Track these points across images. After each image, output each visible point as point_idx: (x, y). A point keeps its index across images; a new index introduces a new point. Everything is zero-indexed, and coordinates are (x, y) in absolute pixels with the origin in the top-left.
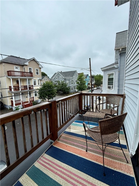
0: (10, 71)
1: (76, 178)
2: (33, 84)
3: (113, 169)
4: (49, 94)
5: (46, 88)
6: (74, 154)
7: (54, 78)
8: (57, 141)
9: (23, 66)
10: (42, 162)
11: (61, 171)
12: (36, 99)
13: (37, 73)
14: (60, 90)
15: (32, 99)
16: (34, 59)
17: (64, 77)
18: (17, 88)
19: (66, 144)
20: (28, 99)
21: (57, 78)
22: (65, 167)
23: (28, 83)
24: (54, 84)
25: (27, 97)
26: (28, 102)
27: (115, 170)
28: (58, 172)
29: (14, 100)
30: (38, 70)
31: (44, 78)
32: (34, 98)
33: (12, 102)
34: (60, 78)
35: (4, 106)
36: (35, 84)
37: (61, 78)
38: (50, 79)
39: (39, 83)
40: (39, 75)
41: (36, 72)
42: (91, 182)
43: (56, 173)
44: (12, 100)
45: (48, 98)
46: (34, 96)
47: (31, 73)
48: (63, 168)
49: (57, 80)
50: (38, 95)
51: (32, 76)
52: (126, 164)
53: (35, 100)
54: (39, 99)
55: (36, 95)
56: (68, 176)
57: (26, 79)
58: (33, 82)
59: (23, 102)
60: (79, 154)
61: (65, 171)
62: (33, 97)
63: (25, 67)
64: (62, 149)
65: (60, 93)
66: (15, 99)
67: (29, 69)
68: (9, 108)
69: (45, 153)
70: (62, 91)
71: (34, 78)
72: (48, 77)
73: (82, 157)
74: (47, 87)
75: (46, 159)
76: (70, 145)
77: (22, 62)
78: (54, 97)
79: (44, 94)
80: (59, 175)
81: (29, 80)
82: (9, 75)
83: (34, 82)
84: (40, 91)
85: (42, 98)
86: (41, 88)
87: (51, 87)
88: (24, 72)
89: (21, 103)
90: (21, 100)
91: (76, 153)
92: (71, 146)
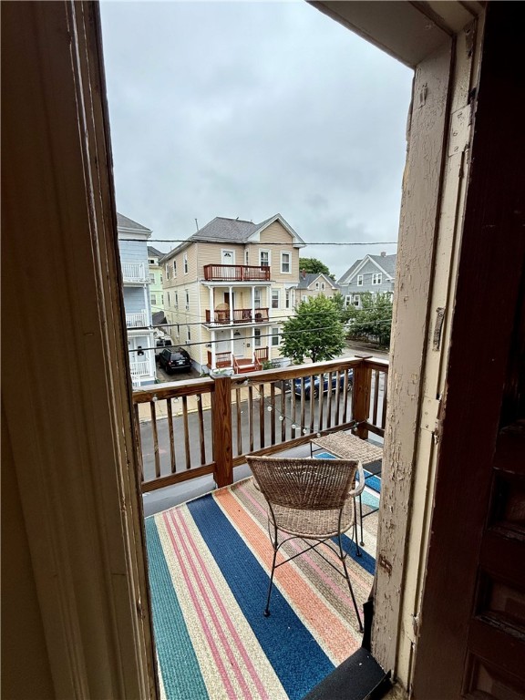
0: (208, 266)
1: (204, 581)
2: (269, 305)
3: (301, 618)
4: (317, 343)
5: (308, 318)
6: (241, 535)
7: (348, 280)
8: (230, 490)
9: (244, 245)
10: (169, 518)
11: (187, 553)
12: (275, 353)
13: (286, 267)
14: (369, 330)
15: (262, 354)
16: (277, 221)
17: (391, 278)
18: (223, 317)
19: (242, 506)
20: (250, 354)
21: (360, 283)
22: (200, 551)
23: (256, 301)
24: (348, 304)
25: (248, 345)
26: (249, 361)
27: (306, 623)
28: (182, 552)
29: (213, 351)
30: (288, 255)
31: (315, 282)
32: (269, 350)
33: (209, 354)
34: (375, 281)
35: (190, 364)
36: (275, 305)
37: (377, 279)
38: (335, 286)
39: (287, 301)
40: (290, 272)
41: (281, 263)
42: (225, 605)
43: (177, 551)
44: (209, 349)
45: (314, 355)
46: (270, 346)
47: (265, 267)
48: (196, 550)
49: (360, 288)
50: (281, 342)
51: (267, 278)
52: (353, 631)
53: (270, 359)
54: (282, 356)
55: (275, 342)
56: (194, 569)
57: (251, 289)
58: (271, 299)
59: (236, 358)
60: (252, 542)
61: (194, 557)
62: (267, 348)
63: (248, 249)
64: (225, 512)
65: (367, 341)
66: (217, 347)
67: (262, 254)
68: (201, 372)
69: (187, 503)
70: (376, 334)
71: (274, 286)
72: (332, 278)
73: (253, 552)
74: (310, 316)
75: (181, 517)
76: (249, 513)
77: (244, 236)
78: (333, 353)
79: (299, 341)
80: (179, 557)
81: (259, 290)
82: (207, 280)
83: (273, 297)
84: (287, 327)
85: (292, 353)
86: (294, 321)
87: (326, 316)
88: (247, 267)
89: (251, 360)
90: (232, 353)
91: (246, 535)
92: (251, 515)
